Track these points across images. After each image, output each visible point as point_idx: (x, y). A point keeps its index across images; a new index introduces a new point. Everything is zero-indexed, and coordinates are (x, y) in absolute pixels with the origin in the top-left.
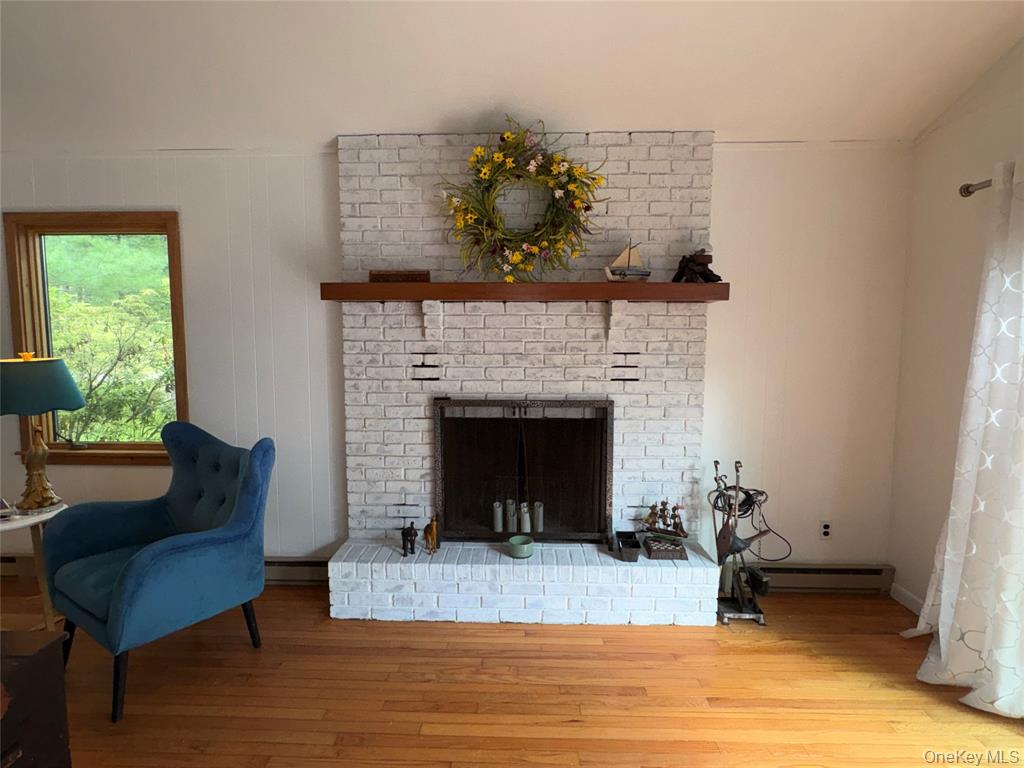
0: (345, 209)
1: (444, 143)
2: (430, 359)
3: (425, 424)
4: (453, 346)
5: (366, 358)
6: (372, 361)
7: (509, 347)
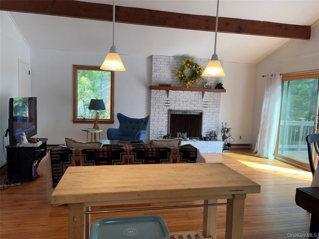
0: (153, 70)
1: (174, 58)
2: (168, 102)
3: (167, 115)
4: (173, 99)
5: (156, 101)
6: (157, 102)
7: (184, 100)
